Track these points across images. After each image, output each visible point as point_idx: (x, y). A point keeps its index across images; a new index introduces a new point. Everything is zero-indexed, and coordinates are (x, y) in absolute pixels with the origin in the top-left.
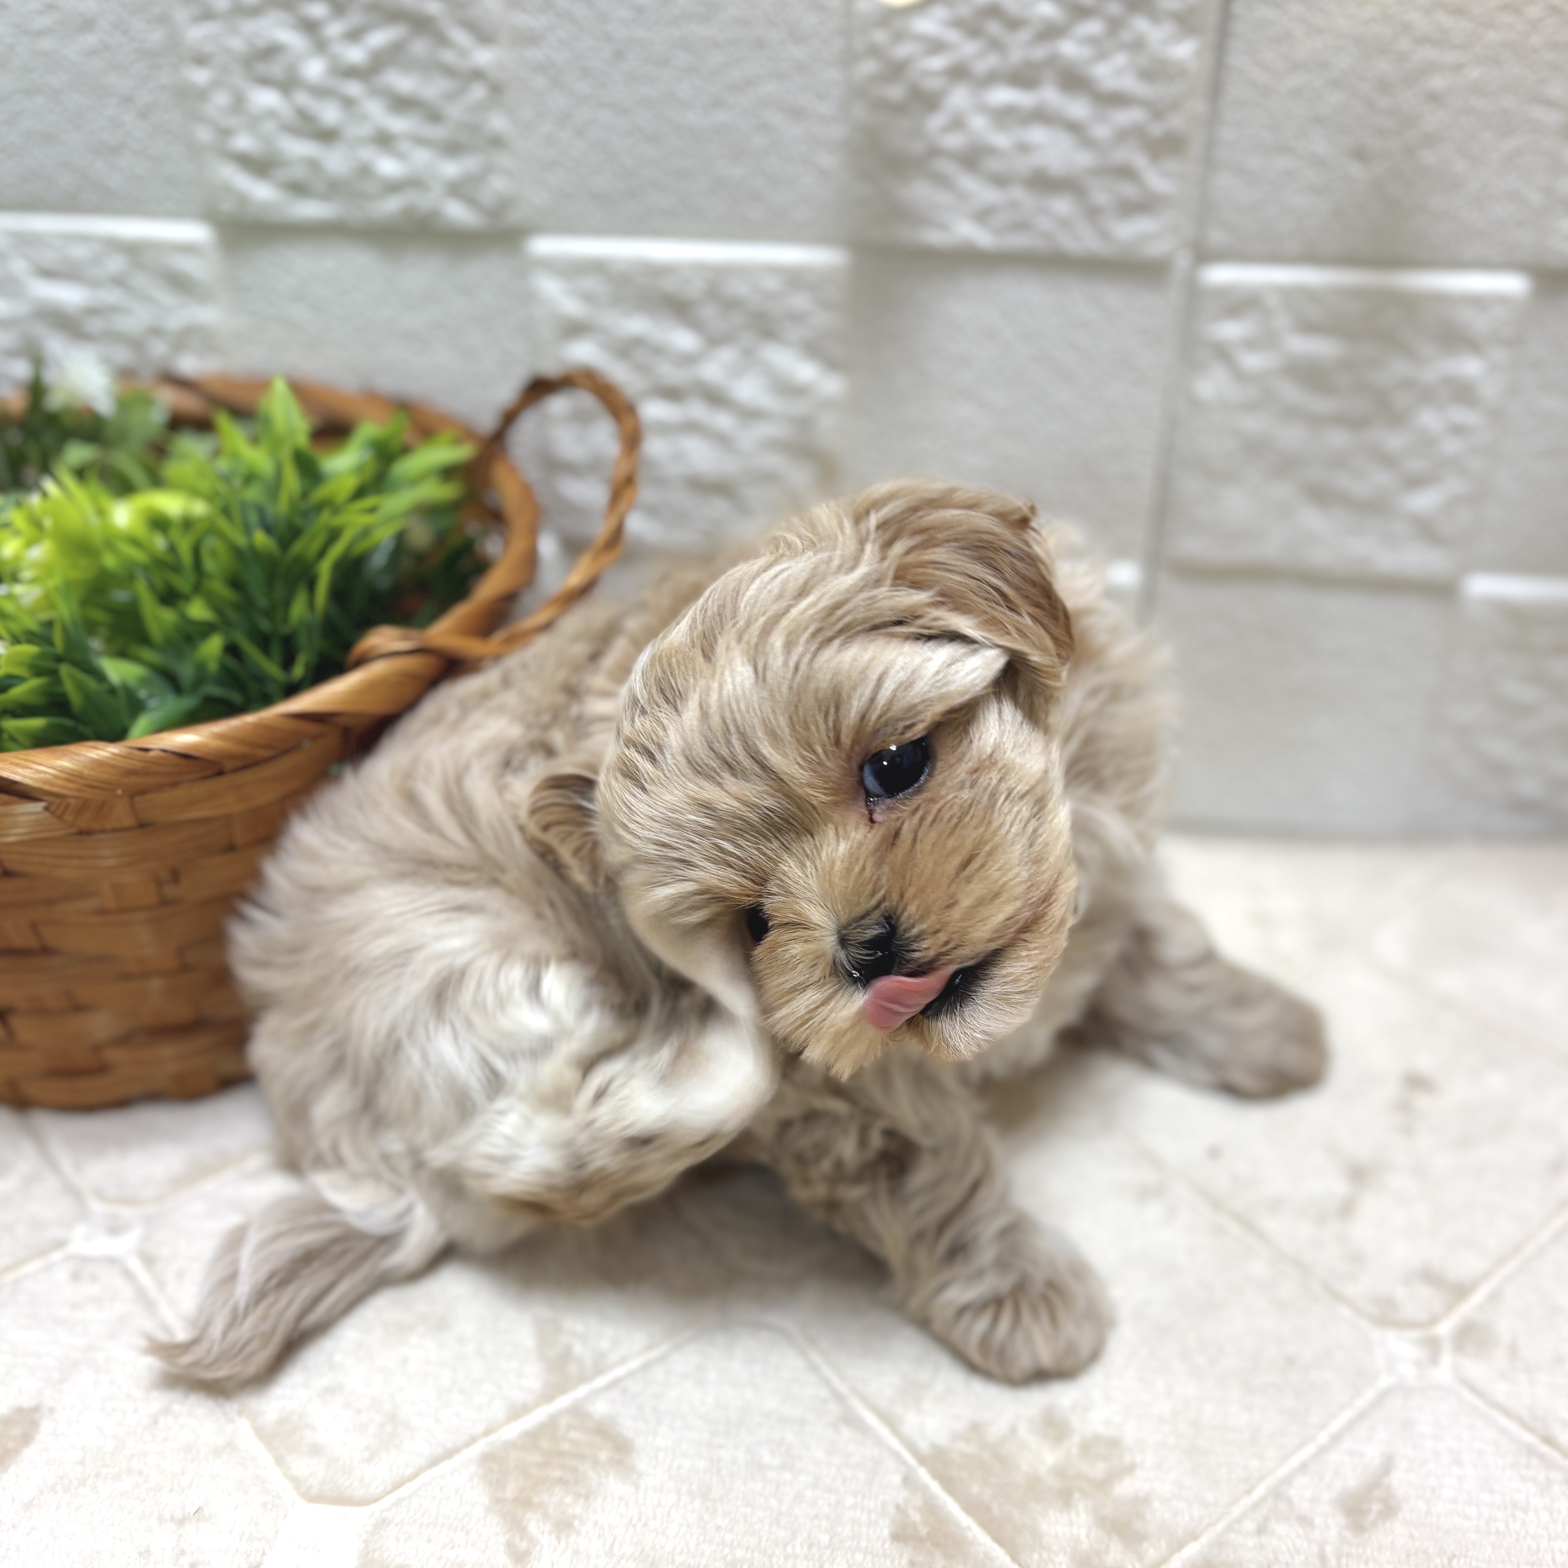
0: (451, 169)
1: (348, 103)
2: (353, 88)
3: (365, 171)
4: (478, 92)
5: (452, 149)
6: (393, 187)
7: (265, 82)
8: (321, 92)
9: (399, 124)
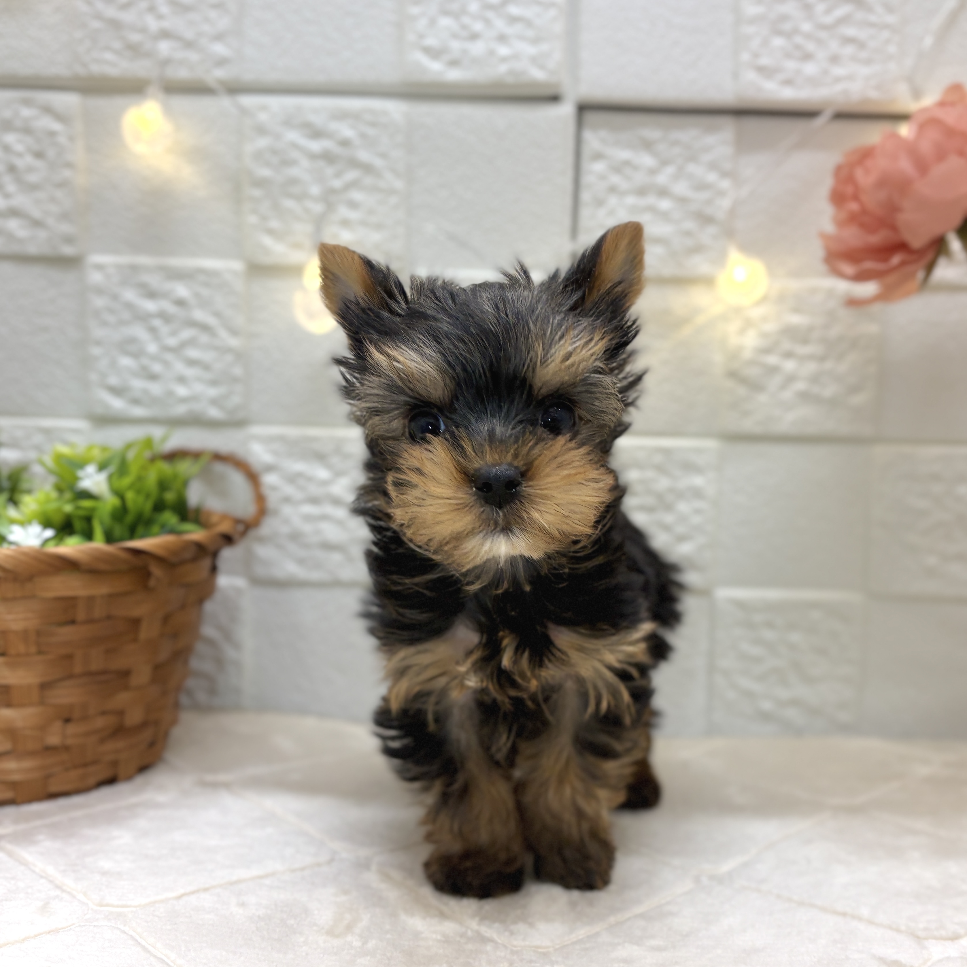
0: (213, 392)
1: (166, 363)
2: (169, 357)
3: (170, 393)
4: (229, 358)
5: (214, 383)
6: (183, 400)
7: (128, 353)
8: (155, 358)
9: (190, 372)
